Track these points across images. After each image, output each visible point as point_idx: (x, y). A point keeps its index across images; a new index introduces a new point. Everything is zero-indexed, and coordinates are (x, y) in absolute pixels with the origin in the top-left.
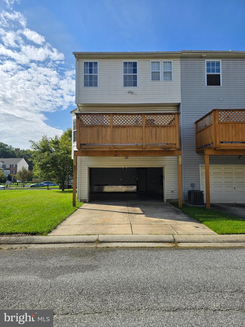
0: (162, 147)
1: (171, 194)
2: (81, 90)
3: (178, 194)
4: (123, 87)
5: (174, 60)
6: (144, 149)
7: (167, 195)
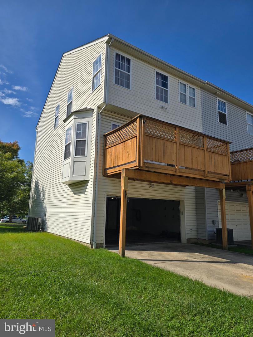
0: (219, 178)
1: (190, 232)
2: (111, 87)
3: (195, 232)
4: (155, 99)
5: (197, 88)
6: (205, 178)
7: (187, 233)
